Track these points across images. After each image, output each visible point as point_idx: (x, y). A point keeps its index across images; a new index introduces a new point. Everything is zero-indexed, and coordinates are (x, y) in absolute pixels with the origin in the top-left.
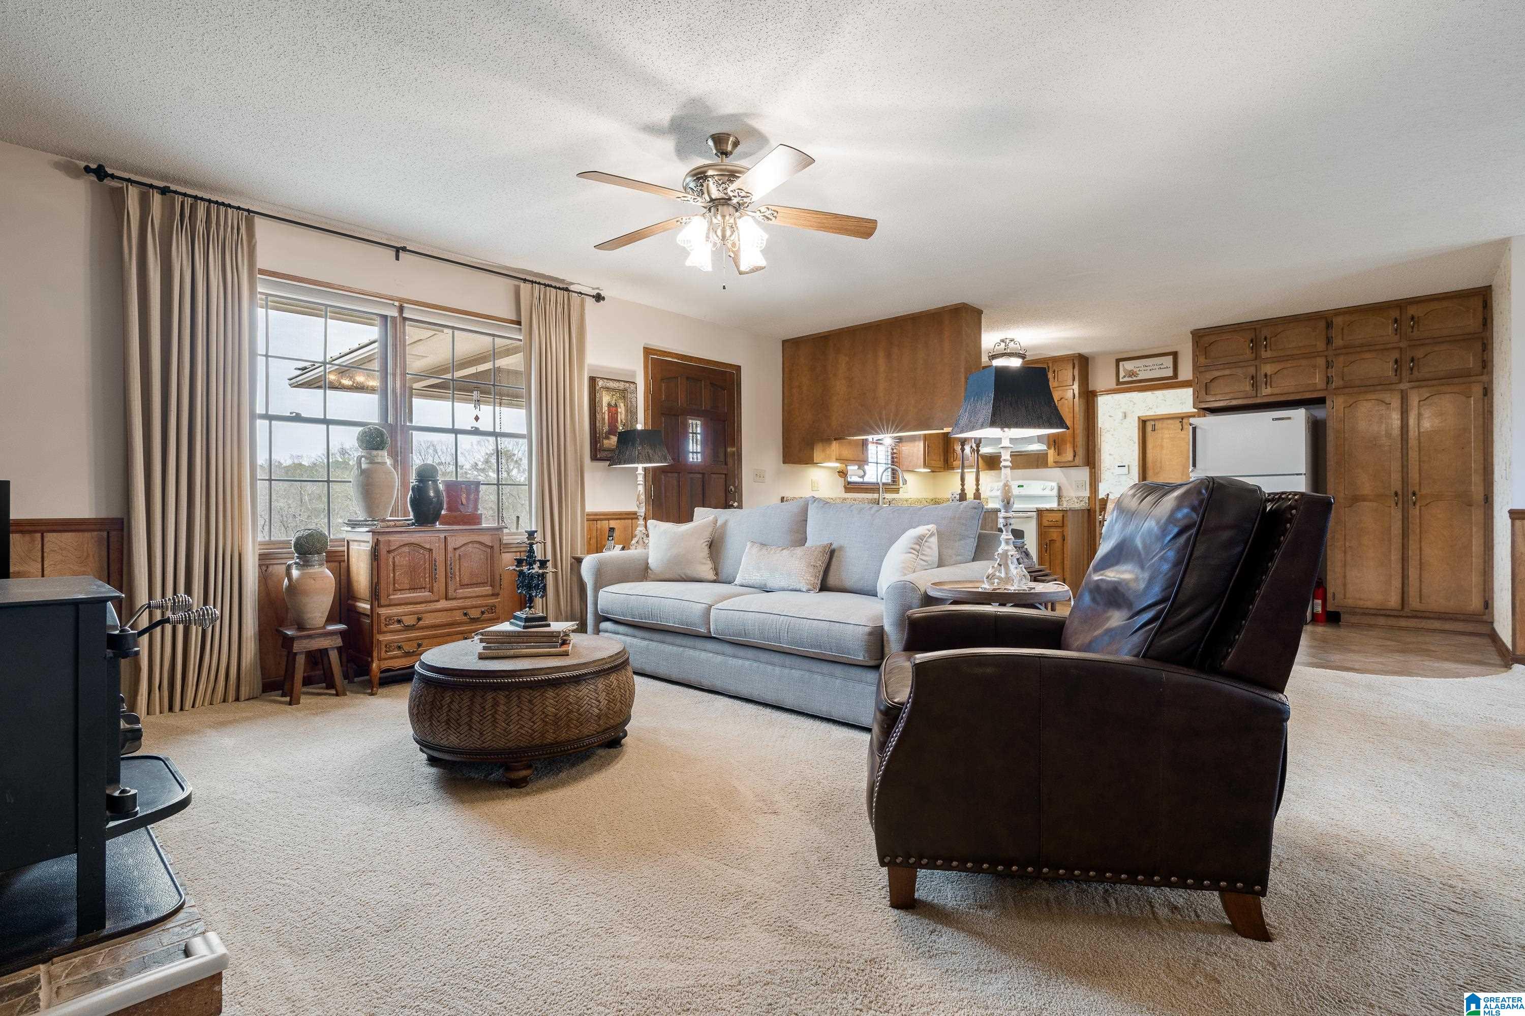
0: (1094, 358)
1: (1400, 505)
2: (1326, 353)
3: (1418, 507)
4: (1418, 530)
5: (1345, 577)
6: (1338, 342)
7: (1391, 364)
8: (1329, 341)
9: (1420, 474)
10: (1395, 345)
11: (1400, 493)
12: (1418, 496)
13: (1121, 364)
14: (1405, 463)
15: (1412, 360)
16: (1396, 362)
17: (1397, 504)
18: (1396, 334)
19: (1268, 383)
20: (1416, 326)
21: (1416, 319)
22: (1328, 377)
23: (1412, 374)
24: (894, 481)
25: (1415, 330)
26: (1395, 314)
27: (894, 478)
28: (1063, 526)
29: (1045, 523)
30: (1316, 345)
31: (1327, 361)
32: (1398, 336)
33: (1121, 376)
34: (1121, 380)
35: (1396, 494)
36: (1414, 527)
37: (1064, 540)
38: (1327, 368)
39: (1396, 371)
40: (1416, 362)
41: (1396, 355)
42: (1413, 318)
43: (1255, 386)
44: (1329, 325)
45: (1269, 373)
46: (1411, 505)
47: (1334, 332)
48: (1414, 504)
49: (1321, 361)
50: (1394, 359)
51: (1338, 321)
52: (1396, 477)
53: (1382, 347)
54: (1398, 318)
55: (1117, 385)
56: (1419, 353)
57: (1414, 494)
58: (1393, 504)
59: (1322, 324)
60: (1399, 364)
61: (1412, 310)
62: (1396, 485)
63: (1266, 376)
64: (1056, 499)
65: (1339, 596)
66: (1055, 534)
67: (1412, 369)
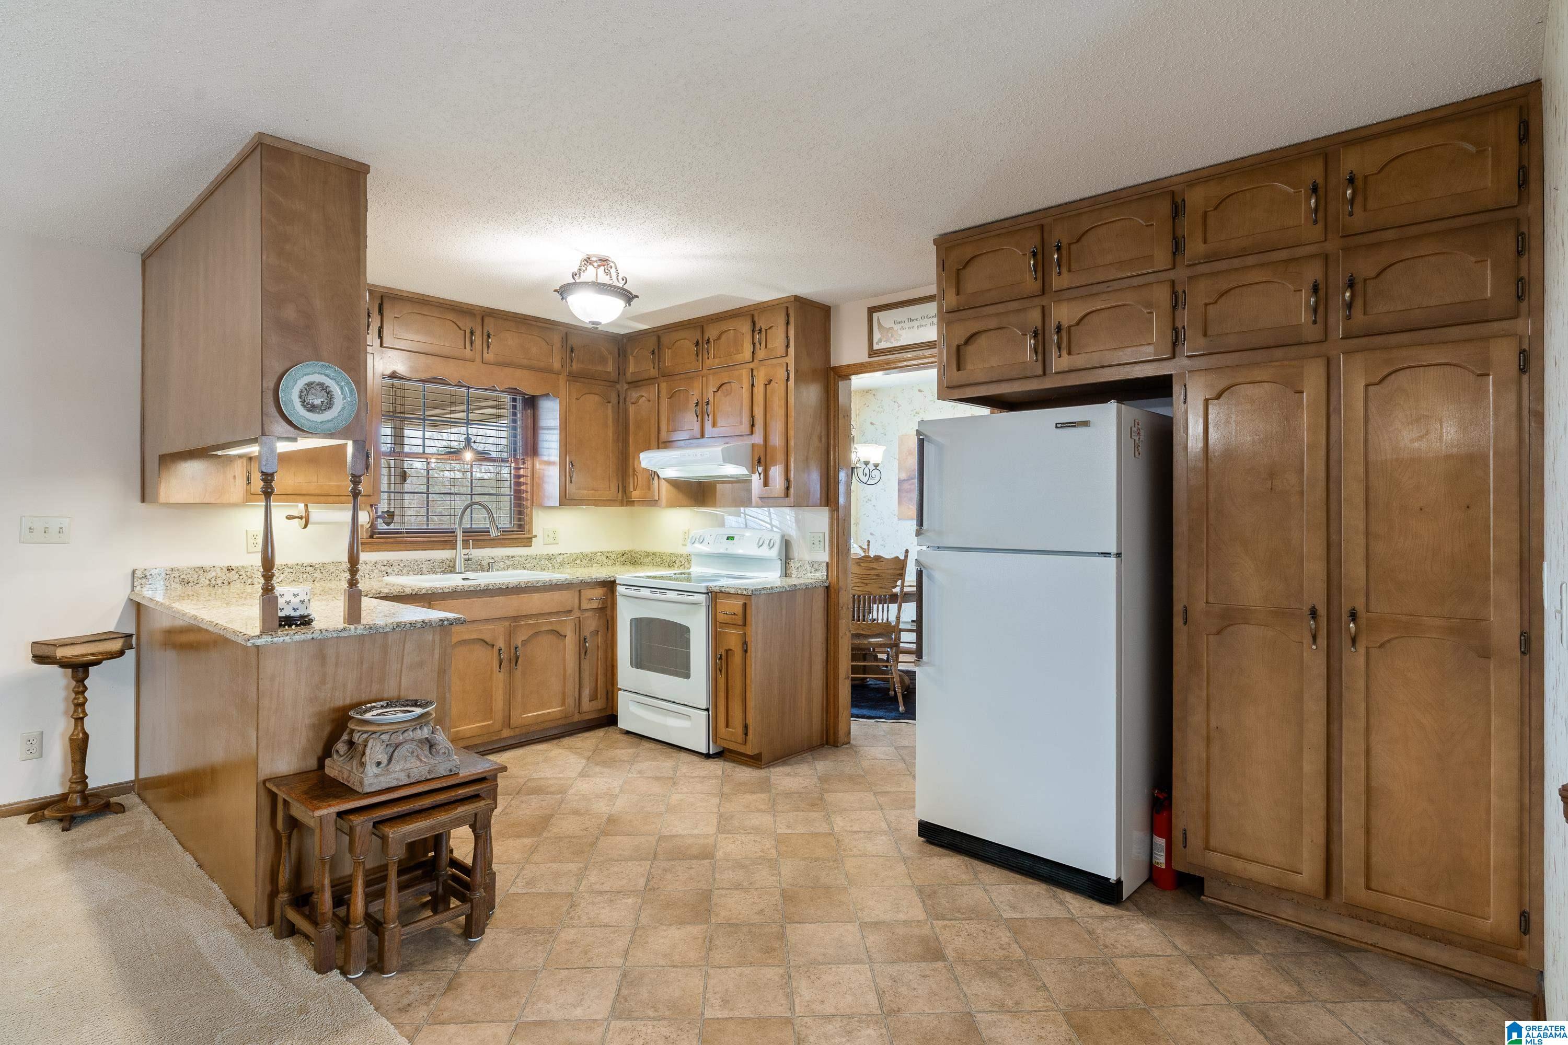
0: (837, 307)
1: (1322, 641)
2: (1172, 275)
3: (1362, 650)
4: (1363, 706)
5: (1207, 797)
6: (1195, 247)
7: (1306, 299)
8: (1177, 246)
9: (1367, 567)
10: (1313, 249)
11: (1322, 611)
12: (1362, 621)
13: (875, 315)
14: (1334, 537)
15: (1351, 285)
16: (1316, 289)
17: (1314, 638)
18: (1316, 222)
19: (1064, 344)
20: (1359, 199)
21: (1359, 183)
22: (1175, 329)
23: (1349, 317)
24: (520, 526)
25: (1358, 209)
26: (1313, 172)
27: (520, 519)
28: (745, 625)
29: (721, 617)
30: (1152, 256)
31: (1174, 293)
32: (1320, 225)
33: (875, 340)
34: (876, 347)
35: (1314, 613)
36: (1354, 698)
37: (746, 651)
38: (1174, 308)
39: (1315, 311)
40: (1359, 287)
41: (1313, 272)
42: (1351, 181)
43: (1041, 351)
44: (1177, 210)
45: (1065, 324)
46: (1346, 641)
47: (1189, 225)
48: (1354, 641)
49: (1162, 295)
50: (1311, 281)
51: (1196, 198)
52: (1314, 569)
53: (1284, 255)
54: (1320, 181)
55: (870, 356)
56: (1364, 267)
57: (1353, 616)
58: (1308, 639)
59: (1164, 208)
60: (1322, 293)
61: (1351, 162)
62: (1315, 594)
63: (1059, 329)
64: (778, 565)
65: (1195, 841)
66: (733, 639)
67: (1350, 306)
